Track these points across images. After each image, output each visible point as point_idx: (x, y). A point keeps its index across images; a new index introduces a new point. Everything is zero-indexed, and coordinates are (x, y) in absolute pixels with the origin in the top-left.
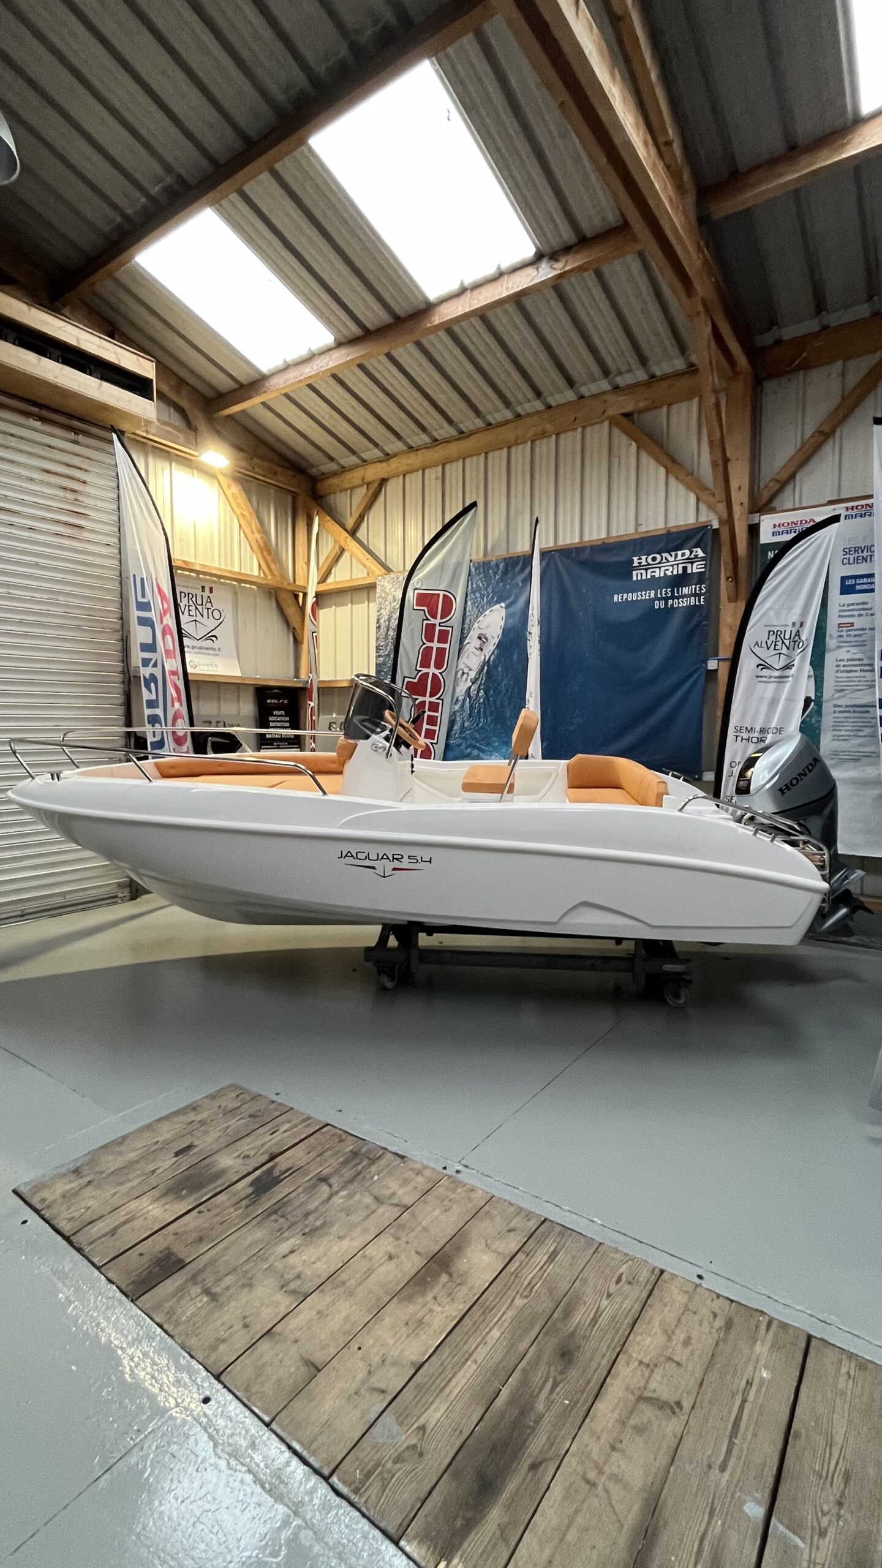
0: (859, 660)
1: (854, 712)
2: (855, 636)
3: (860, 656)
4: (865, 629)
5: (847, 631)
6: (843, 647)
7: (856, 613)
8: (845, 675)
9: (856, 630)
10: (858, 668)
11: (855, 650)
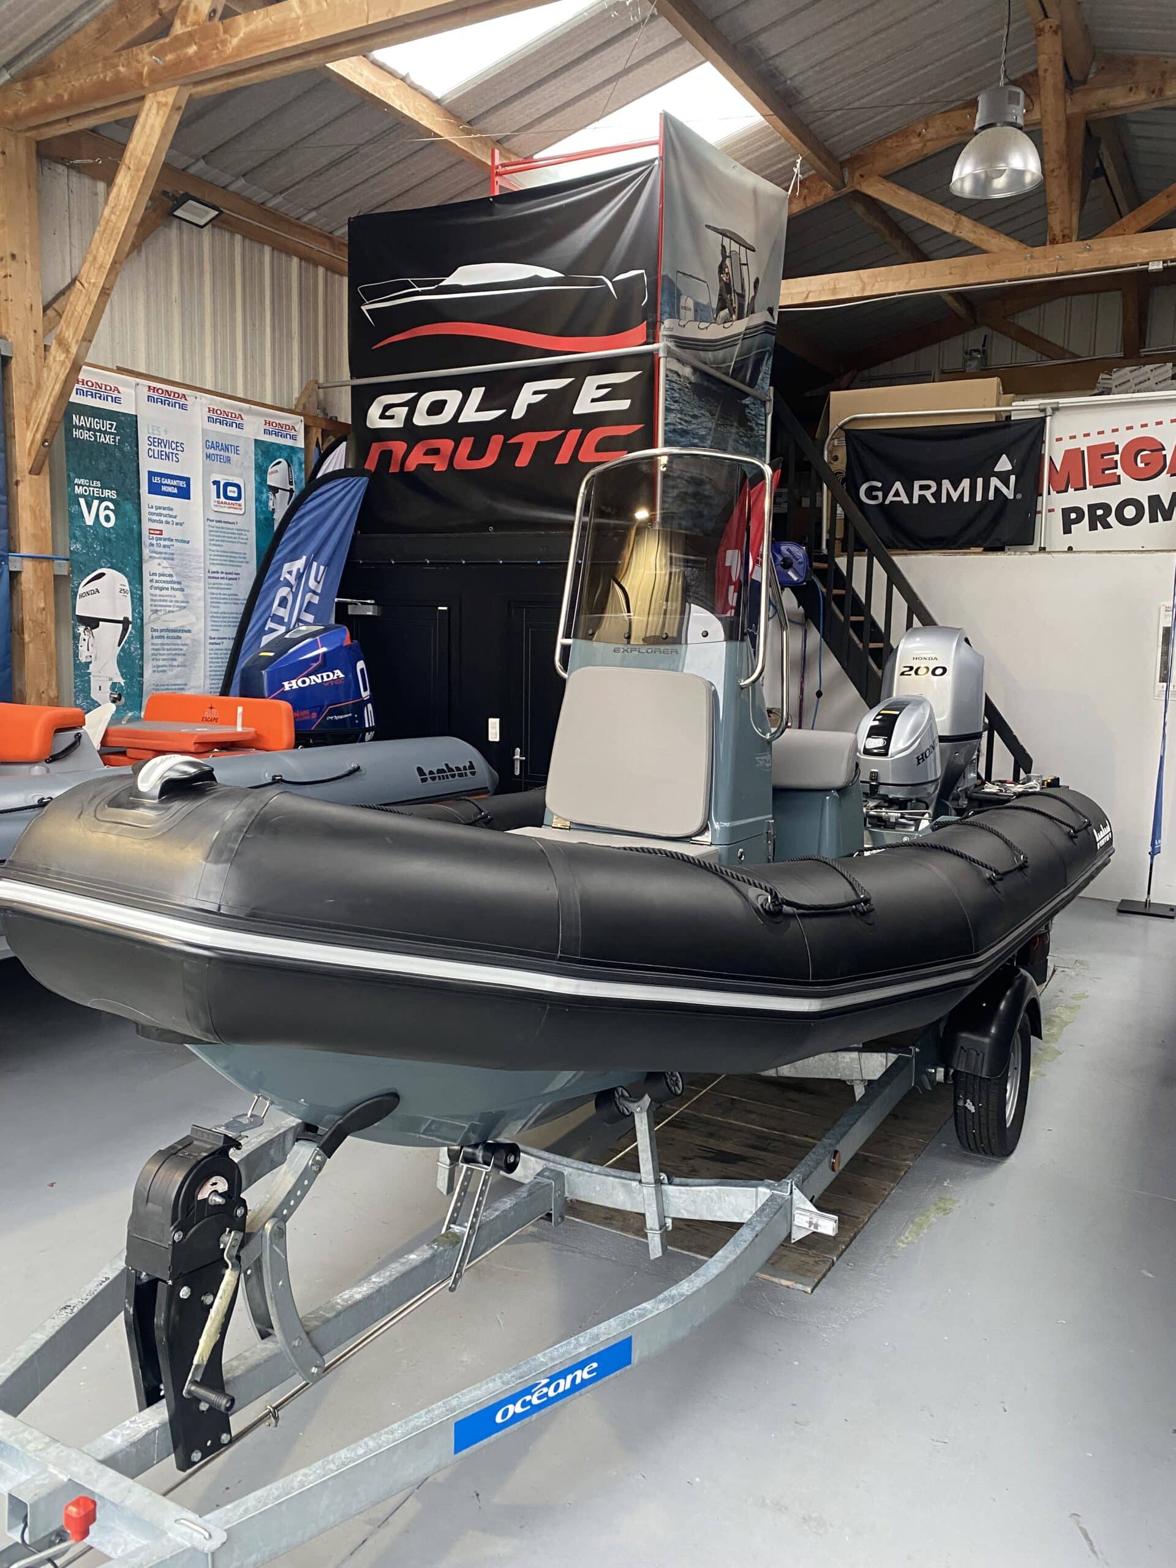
0: (171, 576)
1: (168, 637)
2: (165, 546)
3: (168, 571)
4: (172, 540)
5: (157, 539)
6: (155, 558)
7: (164, 519)
8: (157, 592)
9: (165, 540)
10: (169, 586)
11: (165, 563)
